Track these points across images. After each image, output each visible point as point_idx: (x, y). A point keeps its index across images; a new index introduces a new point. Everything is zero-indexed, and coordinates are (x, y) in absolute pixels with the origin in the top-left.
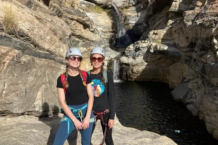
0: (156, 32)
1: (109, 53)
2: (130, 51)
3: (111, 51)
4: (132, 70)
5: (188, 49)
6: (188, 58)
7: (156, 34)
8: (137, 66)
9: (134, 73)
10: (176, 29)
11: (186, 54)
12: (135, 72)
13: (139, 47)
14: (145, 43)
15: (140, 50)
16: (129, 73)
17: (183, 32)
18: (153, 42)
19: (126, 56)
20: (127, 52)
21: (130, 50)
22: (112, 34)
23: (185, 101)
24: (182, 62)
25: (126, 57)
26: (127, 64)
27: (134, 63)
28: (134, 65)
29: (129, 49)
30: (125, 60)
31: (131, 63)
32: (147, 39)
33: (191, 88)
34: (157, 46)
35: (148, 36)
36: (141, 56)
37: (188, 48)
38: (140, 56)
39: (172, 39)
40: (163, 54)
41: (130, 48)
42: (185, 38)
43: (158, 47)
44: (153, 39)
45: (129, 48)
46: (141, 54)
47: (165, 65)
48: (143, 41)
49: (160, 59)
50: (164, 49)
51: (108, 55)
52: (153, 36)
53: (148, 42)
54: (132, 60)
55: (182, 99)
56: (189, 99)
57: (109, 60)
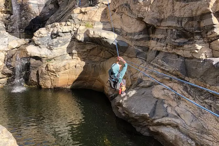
0: (83, 9)
1: (7, 39)
2: (41, 37)
3: (10, 36)
4: (47, 67)
5: (141, 36)
6: (140, 50)
7: (84, 13)
8: (55, 60)
9: (49, 71)
10: (116, 7)
11: (138, 43)
12: (52, 69)
13: (58, 33)
14: (68, 25)
15: (59, 36)
16: (42, 71)
17: (130, 10)
18: (80, 25)
19: (36, 45)
20: (36, 39)
21: (43, 36)
22: (5, 15)
23: (154, 119)
24: (131, 56)
25: (36, 47)
26: (37, 58)
27: (50, 56)
28: (50, 60)
29: (41, 35)
30: (35, 52)
31: (45, 56)
32: (69, 20)
33: (162, 98)
34: (88, 31)
35: (72, 15)
36: (61, 46)
37: (141, 34)
38: (59, 45)
39: (107, 22)
40: (97, 44)
41: (42, 33)
42: (134, 20)
43: (91, 33)
44: (79, 20)
45: (40, 33)
46: (61, 42)
47: (97, 59)
48: (64, 23)
49: (91, 50)
50: (100, 36)
51: (5, 42)
52: (80, 16)
53: (72, 25)
54: (46, 52)
55: (148, 116)
56: (163, 117)
57: (7, 52)
